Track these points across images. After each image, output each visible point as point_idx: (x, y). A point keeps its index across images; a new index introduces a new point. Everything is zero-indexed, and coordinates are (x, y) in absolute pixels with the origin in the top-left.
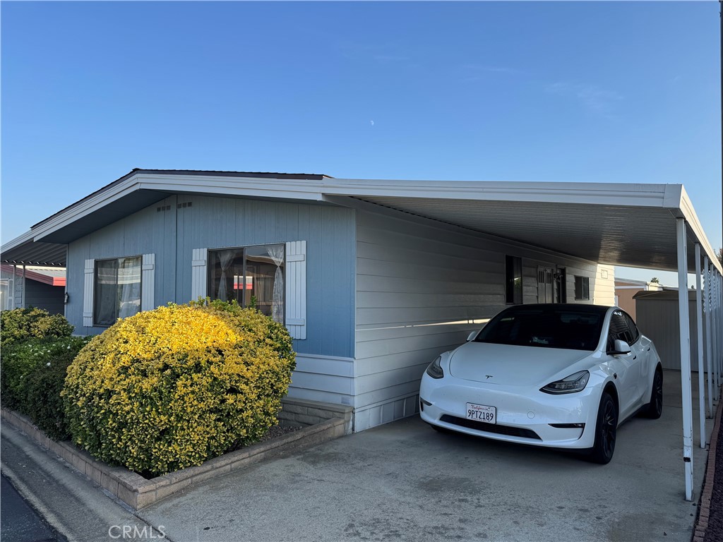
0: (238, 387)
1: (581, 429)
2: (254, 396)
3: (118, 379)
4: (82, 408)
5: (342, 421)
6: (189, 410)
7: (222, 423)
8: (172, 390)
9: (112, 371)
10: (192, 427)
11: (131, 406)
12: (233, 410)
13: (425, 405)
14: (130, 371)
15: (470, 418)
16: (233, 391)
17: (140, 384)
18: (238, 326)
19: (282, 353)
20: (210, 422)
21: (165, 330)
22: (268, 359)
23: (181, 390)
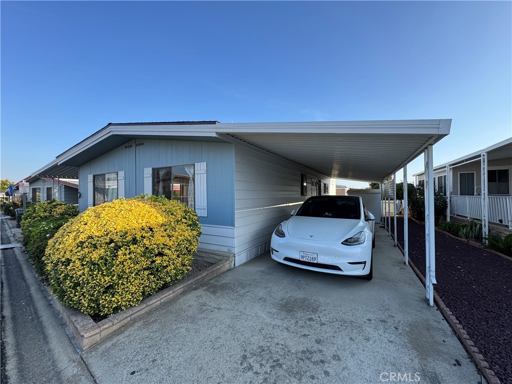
0: (163, 252)
1: (364, 265)
2: (175, 257)
3: (76, 251)
4: (51, 271)
5: (229, 262)
6: (127, 271)
7: (153, 276)
8: (114, 258)
9: (73, 245)
10: (130, 282)
11: (83, 271)
12: (161, 266)
13: (274, 251)
14: (84, 245)
15: (302, 260)
16: (161, 254)
17: (91, 254)
18: (164, 212)
19: (193, 227)
20: (144, 277)
21: (114, 215)
22: (184, 232)
23: (121, 257)
